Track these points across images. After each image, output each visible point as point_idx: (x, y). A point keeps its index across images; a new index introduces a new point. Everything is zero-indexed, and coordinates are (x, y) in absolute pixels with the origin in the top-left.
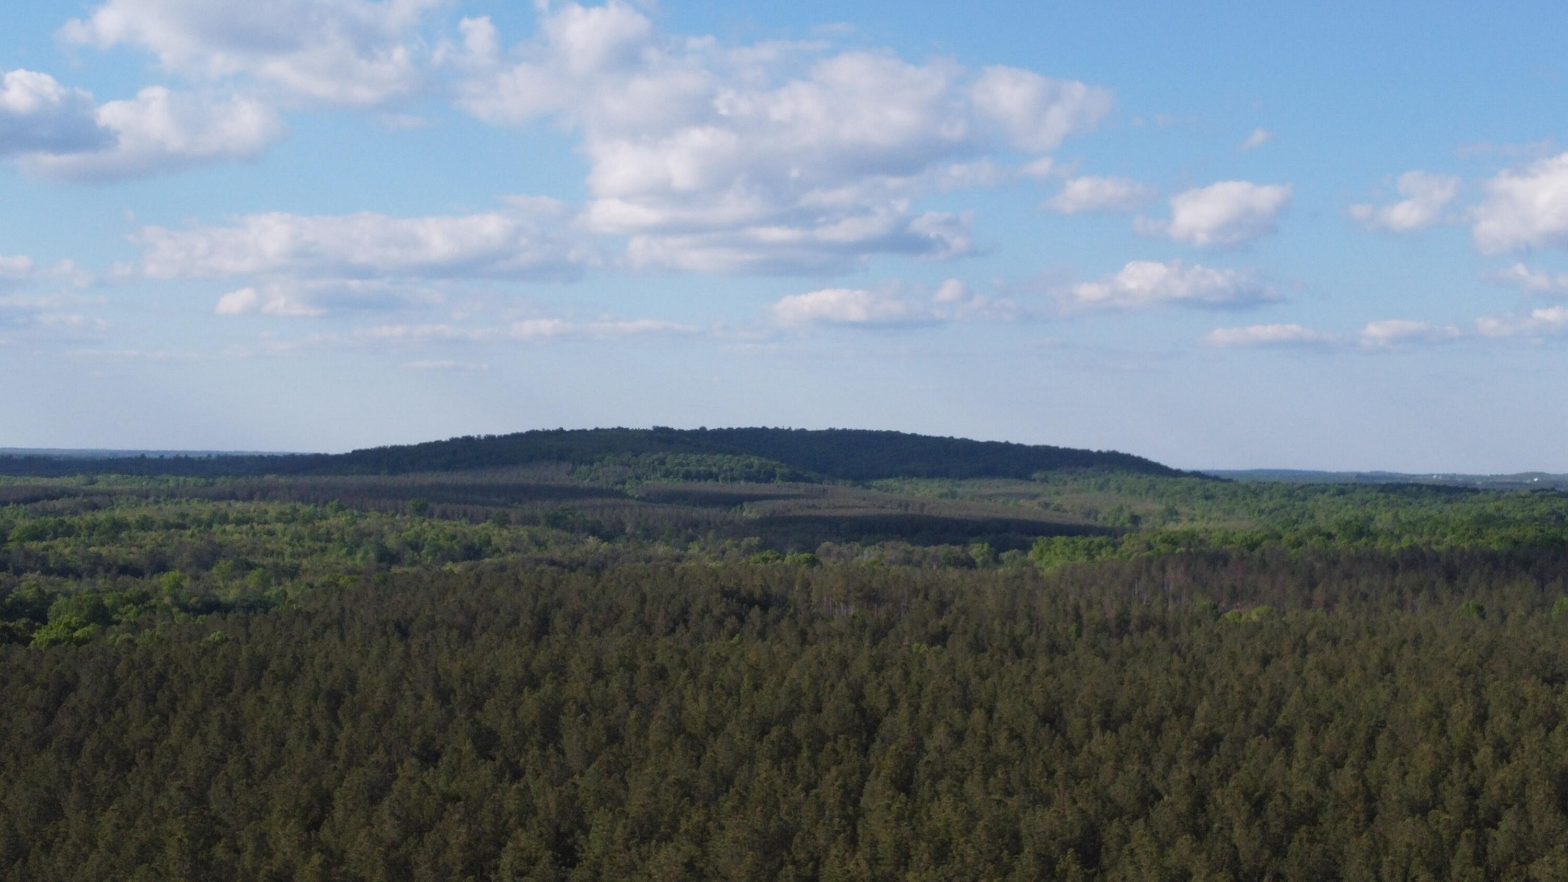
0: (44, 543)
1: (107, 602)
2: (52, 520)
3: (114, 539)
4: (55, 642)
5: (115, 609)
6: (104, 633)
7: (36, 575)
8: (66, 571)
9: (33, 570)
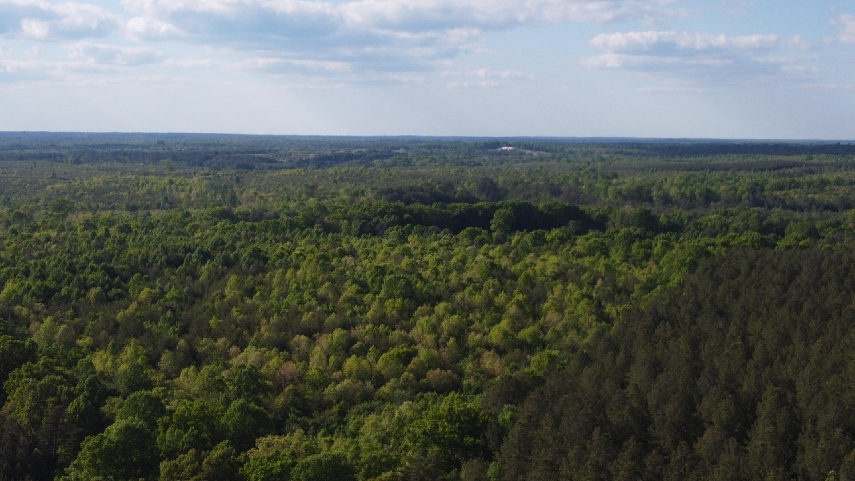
0: (784, 192)
1: (818, 226)
2: (788, 179)
3: (822, 190)
4: (789, 248)
5: (822, 229)
6: (815, 243)
7: (779, 209)
8: (795, 207)
9: (778, 207)
